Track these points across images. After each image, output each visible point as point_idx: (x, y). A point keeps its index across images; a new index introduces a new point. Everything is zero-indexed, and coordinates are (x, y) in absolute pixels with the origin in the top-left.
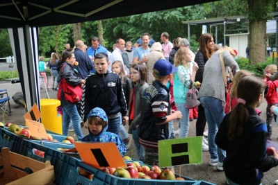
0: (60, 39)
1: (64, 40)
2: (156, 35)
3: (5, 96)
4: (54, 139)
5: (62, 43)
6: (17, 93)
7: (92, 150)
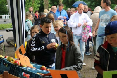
0: (35, 4)
1: (38, 5)
2: (97, 2)
3: (2, 40)
4: (34, 67)
5: (36, 7)
6: (9, 38)
7: (61, 75)
